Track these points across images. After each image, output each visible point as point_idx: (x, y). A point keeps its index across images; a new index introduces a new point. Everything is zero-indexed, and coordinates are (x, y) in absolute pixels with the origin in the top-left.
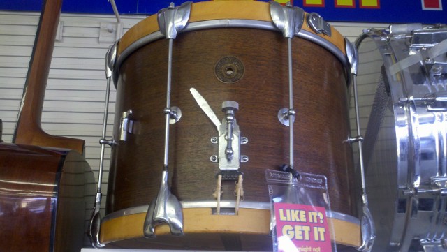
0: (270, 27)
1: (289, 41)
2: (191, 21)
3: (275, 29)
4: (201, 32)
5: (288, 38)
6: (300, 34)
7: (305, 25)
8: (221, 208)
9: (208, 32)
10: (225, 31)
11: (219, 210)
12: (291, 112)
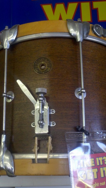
0: (68, 36)
1: (80, 43)
2: (18, 36)
3: (71, 37)
4: (25, 43)
5: (79, 42)
6: (88, 38)
7: (91, 33)
8: (38, 159)
9: (29, 43)
10: (40, 41)
11: (36, 160)
12: (82, 91)
